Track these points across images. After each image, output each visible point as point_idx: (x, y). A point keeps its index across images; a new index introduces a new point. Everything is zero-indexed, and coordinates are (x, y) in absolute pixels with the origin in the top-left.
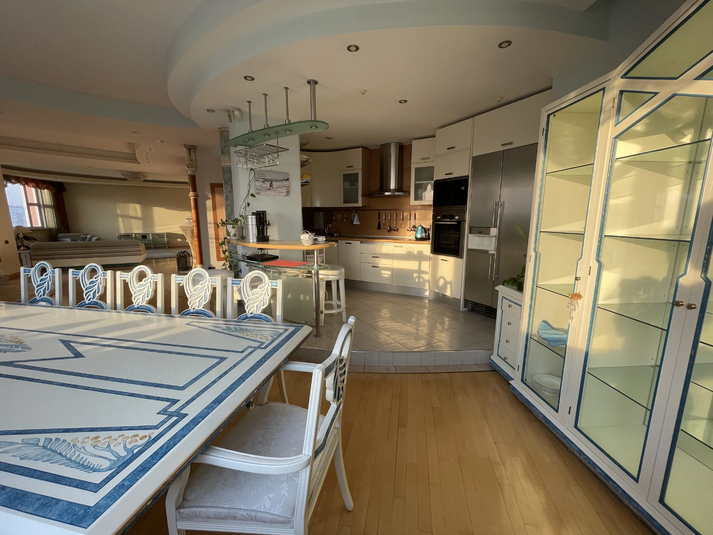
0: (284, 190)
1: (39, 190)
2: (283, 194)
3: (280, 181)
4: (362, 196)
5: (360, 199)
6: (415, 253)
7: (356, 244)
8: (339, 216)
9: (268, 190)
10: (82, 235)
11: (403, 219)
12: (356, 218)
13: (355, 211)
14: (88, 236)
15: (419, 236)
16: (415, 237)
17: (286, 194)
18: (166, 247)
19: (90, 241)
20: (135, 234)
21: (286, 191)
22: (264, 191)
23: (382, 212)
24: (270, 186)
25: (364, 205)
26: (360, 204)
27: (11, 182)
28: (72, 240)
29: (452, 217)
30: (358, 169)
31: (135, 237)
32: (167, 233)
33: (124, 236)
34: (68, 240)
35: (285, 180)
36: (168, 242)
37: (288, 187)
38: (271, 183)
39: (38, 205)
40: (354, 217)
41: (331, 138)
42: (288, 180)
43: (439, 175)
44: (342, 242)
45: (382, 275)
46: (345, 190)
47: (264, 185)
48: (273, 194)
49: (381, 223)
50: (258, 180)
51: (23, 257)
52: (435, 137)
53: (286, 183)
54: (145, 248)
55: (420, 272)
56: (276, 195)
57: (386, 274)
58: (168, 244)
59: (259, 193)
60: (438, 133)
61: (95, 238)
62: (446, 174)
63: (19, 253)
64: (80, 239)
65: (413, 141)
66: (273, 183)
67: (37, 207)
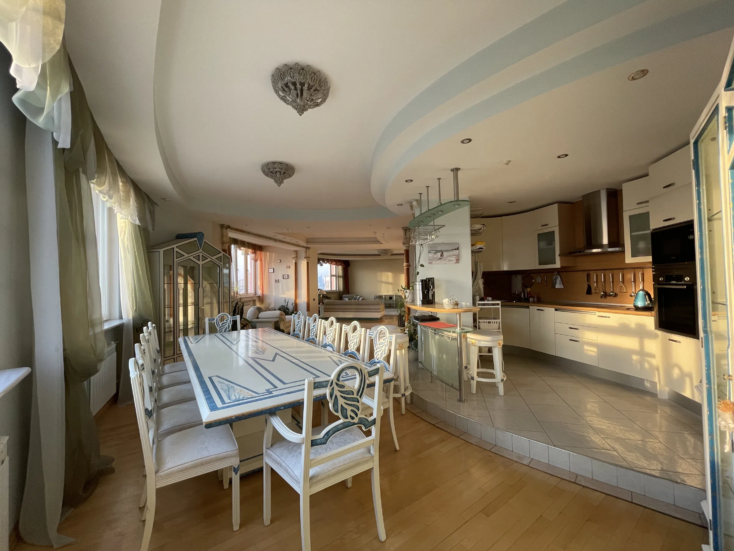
0: (454, 259)
1: (337, 266)
2: (453, 262)
3: (450, 250)
4: (559, 255)
5: (558, 259)
6: (633, 326)
7: (549, 311)
8: (539, 280)
9: (439, 259)
10: (355, 296)
11: (623, 282)
12: (559, 280)
13: (556, 272)
14: (358, 297)
15: (640, 304)
16: (634, 306)
17: (455, 261)
18: (394, 307)
19: (359, 300)
20: (385, 296)
21: (456, 259)
22: (435, 260)
23: (591, 273)
24: (441, 256)
25: (565, 265)
26: (558, 265)
27: (325, 263)
28: (349, 299)
29: (680, 278)
30: (554, 225)
31: (385, 298)
33: (378, 297)
34: (347, 299)
35: (455, 249)
37: (458, 256)
38: (442, 253)
39: (335, 276)
40: (556, 279)
41: (514, 202)
42: (458, 249)
43: (656, 223)
44: (533, 309)
45: (585, 351)
46: (540, 250)
47: (436, 256)
48: (443, 263)
49: (592, 286)
50: (431, 252)
51: (321, 310)
52: (648, 175)
53: (456, 252)
54: (384, 307)
55: (642, 353)
56: (447, 263)
57: (592, 351)
59: (431, 263)
60: (652, 170)
61: (361, 298)
62: (664, 221)
63: (319, 307)
64: (353, 299)
65: (623, 184)
66: (444, 253)
67: (335, 277)
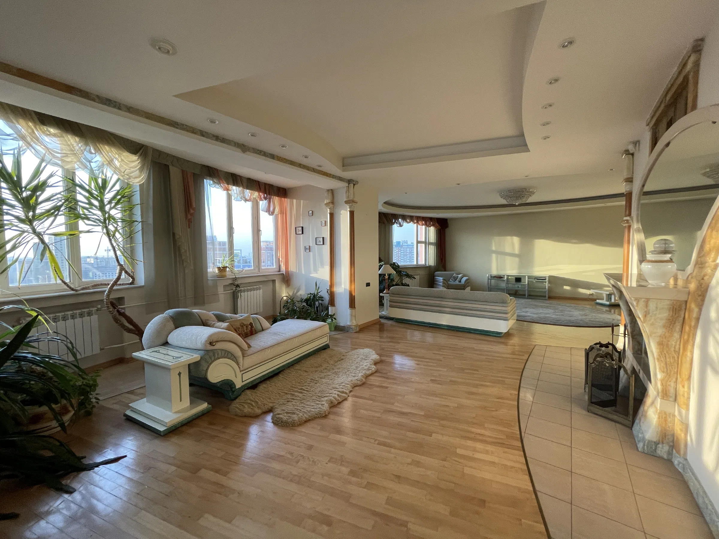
1: (427, 228)
10: (455, 274)
14: (460, 276)
19: (460, 280)
20: (508, 276)
28: (445, 279)
31: (507, 279)
32: (550, 277)
33: (495, 278)
34: (442, 278)
36: (550, 290)
39: (425, 243)
58: (548, 292)
61: (465, 279)
67: (423, 245)
